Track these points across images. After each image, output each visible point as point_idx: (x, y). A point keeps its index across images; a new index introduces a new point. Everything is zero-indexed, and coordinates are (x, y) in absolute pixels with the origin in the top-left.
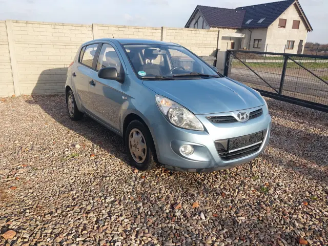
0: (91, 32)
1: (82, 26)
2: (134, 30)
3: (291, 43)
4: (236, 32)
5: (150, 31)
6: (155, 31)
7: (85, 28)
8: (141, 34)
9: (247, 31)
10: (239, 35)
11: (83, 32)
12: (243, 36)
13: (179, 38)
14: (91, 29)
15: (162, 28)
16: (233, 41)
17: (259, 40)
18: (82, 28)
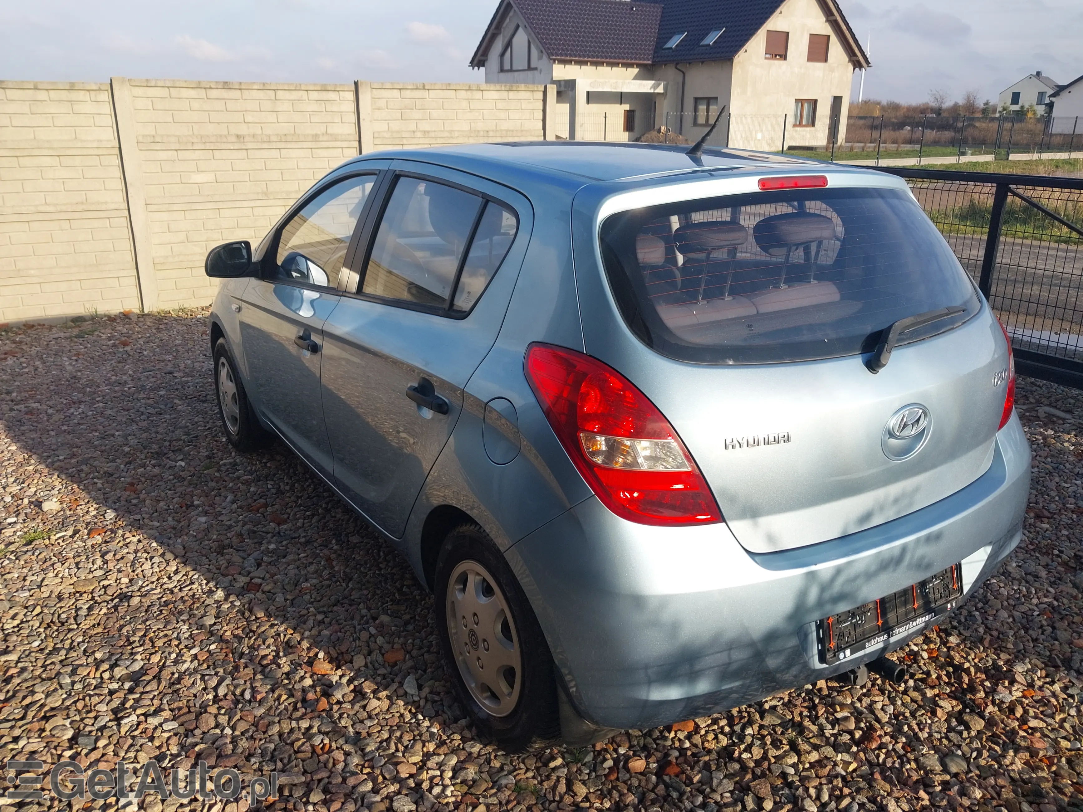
0: (108, 109)
1: (72, 88)
2: (261, 94)
3: (806, 106)
4: (636, 78)
5: (314, 95)
6: (332, 96)
7: (81, 95)
8: (286, 106)
9: (670, 72)
10: (646, 86)
11: (77, 108)
12: (660, 90)
13: (416, 114)
14: (105, 96)
15: (356, 84)
16: (627, 107)
17: (709, 101)
18: (74, 95)
